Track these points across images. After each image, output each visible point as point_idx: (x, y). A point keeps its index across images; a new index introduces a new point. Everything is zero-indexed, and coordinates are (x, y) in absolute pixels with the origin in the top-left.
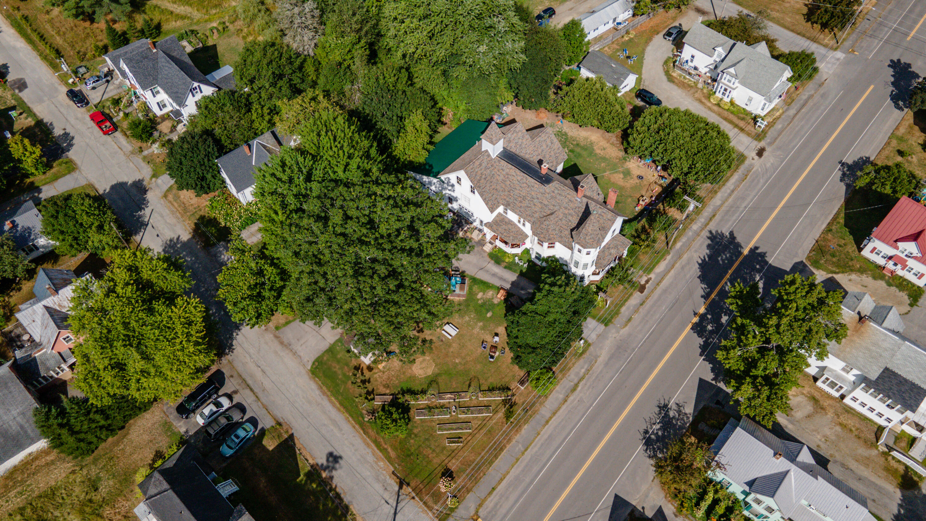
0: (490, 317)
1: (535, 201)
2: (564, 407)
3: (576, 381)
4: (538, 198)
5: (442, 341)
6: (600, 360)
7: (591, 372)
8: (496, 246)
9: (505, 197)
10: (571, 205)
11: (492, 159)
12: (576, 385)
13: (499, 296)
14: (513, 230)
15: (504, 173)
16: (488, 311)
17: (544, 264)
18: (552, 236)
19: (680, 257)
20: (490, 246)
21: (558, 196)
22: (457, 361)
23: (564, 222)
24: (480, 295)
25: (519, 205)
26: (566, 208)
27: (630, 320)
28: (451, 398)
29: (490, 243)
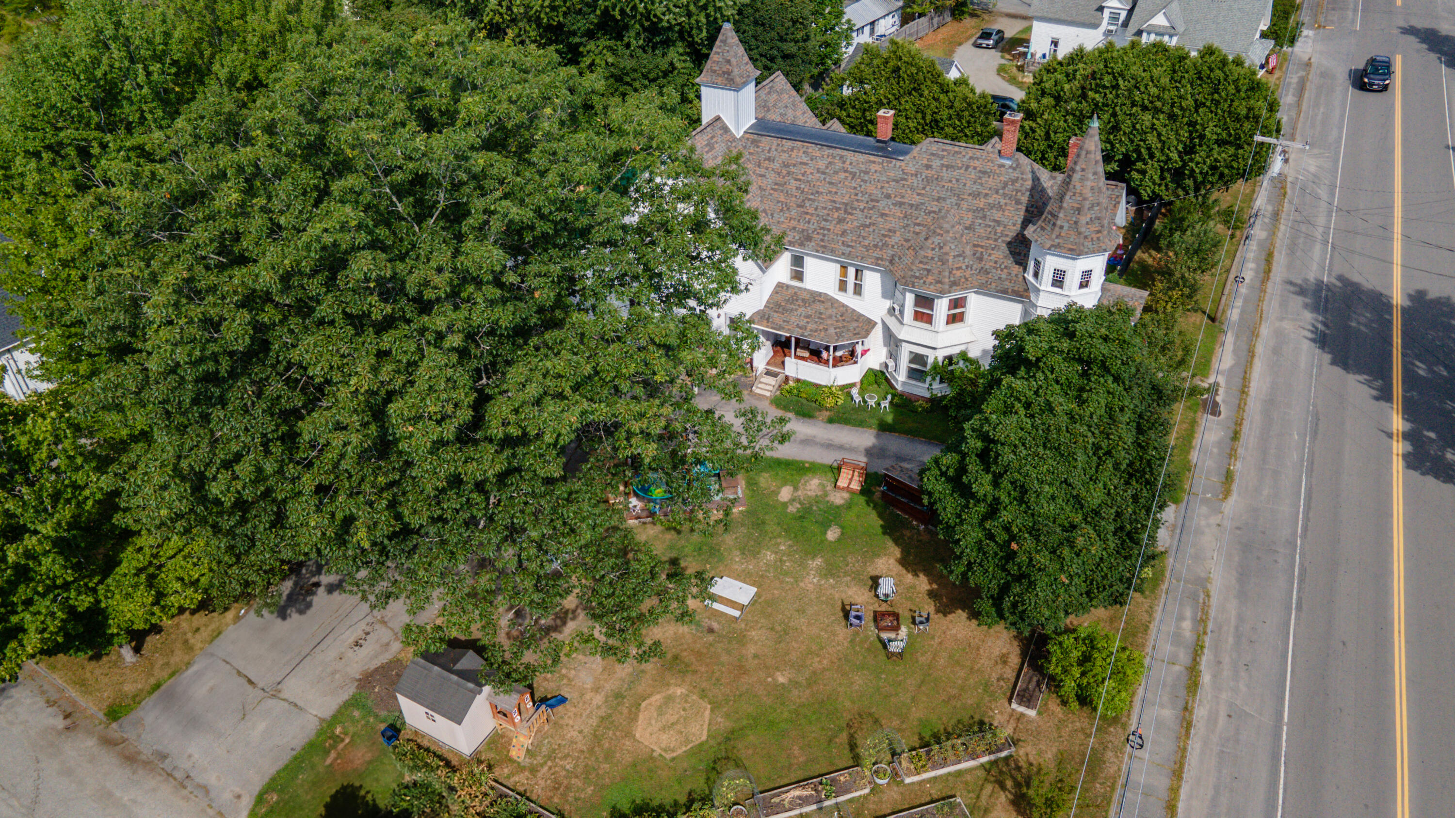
0: (839, 540)
1: (881, 205)
2: (1195, 746)
3: (1184, 657)
4: (888, 196)
5: (711, 631)
6: (1215, 588)
7: (1210, 626)
8: (787, 378)
9: (794, 223)
10: (990, 182)
11: (734, 139)
12: (1193, 670)
13: (842, 483)
14: (830, 312)
15: (776, 165)
16: (825, 525)
17: (939, 389)
18: (958, 273)
19: (1254, 334)
20: (771, 381)
21: (944, 173)
22: (781, 679)
23: (980, 231)
24: (785, 494)
25: (839, 229)
26: (976, 195)
27: (1228, 477)
28: (804, 801)
29: (768, 373)
